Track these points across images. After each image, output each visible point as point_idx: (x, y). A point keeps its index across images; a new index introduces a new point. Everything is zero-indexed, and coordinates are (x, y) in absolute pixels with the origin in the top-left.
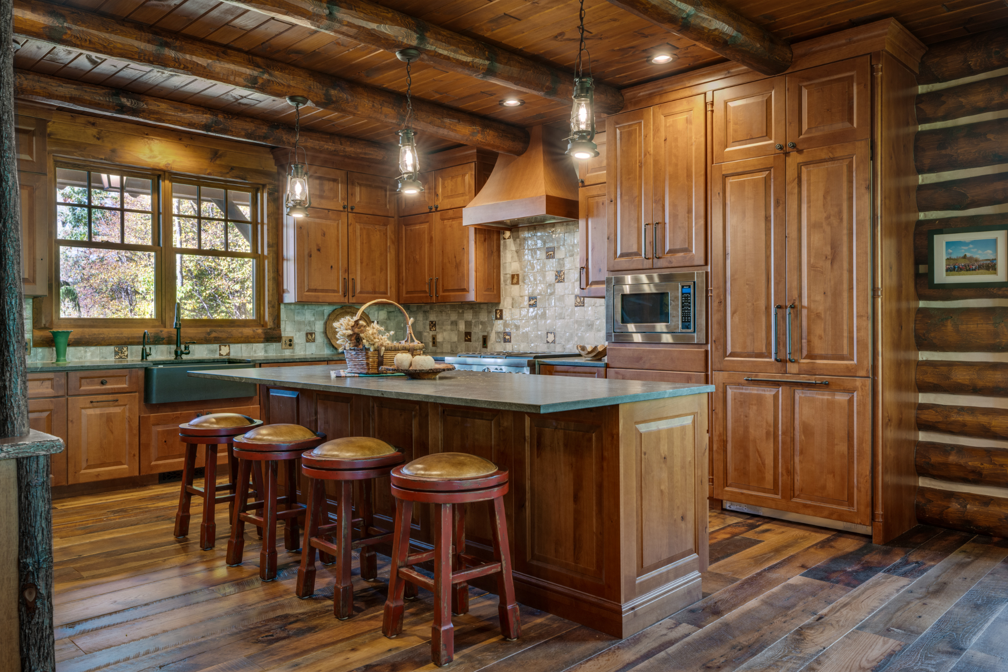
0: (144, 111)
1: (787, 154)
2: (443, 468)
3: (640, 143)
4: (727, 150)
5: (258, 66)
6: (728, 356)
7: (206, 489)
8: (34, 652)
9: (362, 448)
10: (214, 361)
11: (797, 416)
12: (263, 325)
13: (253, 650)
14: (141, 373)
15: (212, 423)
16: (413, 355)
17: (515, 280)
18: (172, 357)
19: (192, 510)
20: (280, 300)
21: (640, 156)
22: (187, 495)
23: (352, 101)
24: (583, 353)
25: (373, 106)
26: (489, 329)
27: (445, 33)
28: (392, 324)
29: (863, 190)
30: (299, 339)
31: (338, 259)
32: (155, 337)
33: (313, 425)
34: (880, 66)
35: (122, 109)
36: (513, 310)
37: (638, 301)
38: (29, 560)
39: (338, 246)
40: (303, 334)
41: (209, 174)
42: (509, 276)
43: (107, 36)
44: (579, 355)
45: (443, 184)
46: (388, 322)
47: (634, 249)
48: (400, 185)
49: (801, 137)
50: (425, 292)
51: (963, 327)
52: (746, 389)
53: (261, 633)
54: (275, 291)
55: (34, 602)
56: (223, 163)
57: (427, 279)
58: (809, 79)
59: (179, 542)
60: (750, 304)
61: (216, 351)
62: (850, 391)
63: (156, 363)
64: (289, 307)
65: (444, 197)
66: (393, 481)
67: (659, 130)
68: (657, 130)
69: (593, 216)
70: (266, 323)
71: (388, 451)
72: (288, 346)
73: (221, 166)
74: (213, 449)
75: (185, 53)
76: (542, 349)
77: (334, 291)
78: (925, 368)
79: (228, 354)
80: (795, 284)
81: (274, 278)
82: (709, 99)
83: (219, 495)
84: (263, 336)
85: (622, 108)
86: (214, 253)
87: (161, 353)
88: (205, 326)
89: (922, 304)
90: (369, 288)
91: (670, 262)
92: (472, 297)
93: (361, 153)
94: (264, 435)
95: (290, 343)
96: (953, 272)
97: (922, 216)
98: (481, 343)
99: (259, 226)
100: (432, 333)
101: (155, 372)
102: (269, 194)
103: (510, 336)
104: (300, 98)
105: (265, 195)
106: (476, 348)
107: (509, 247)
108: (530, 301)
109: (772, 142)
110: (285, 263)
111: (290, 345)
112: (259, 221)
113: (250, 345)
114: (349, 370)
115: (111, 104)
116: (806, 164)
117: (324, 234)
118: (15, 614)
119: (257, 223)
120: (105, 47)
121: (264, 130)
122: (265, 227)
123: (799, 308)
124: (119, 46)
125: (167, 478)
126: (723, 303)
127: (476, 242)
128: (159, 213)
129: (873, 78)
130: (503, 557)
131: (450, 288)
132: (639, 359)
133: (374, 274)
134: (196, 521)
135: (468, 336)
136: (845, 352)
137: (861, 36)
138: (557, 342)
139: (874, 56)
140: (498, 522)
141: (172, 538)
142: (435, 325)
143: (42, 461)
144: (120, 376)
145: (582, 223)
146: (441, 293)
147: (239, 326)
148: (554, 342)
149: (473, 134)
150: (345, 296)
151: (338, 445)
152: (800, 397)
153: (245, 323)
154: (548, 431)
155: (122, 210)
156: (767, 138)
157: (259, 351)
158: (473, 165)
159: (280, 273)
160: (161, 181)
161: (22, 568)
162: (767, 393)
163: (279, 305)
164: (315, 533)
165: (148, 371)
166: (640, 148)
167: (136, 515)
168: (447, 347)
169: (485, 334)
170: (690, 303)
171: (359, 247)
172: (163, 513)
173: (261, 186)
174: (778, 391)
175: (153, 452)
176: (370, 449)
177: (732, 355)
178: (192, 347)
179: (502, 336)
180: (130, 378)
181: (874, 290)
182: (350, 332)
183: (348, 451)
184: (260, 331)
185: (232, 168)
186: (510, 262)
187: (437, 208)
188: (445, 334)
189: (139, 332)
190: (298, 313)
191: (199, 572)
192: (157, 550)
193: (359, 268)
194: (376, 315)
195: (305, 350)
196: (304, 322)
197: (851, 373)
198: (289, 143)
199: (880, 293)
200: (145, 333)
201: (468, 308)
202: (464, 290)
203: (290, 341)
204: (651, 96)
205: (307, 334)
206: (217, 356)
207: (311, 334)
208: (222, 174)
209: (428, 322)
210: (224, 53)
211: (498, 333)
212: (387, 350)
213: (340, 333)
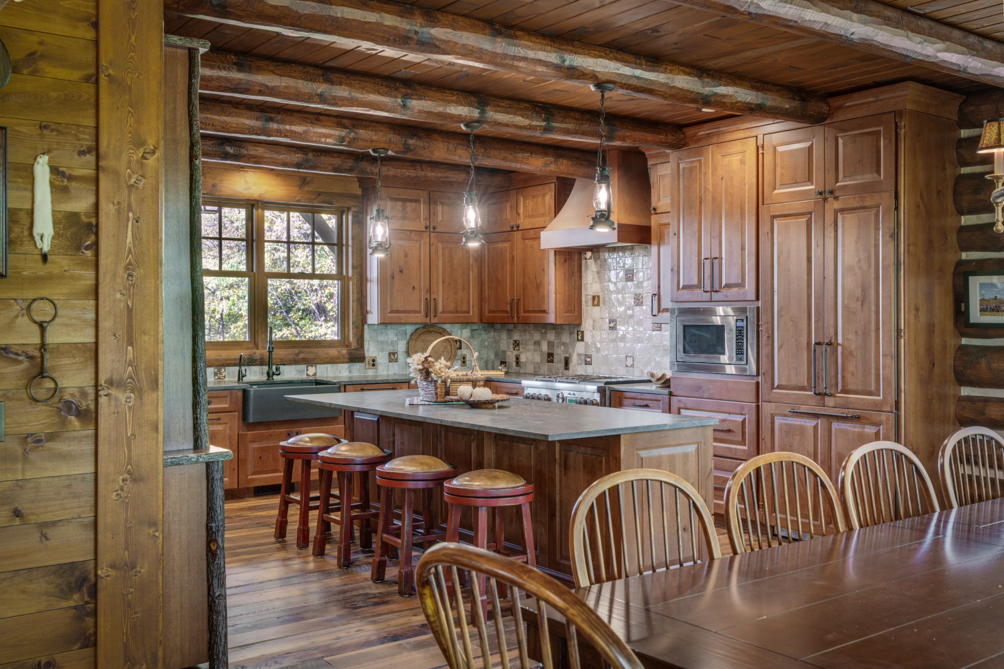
0: (244, 156)
1: (825, 200)
2: (481, 480)
3: (700, 179)
4: (776, 192)
5: (345, 127)
6: (776, 388)
7: (301, 498)
8: (215, 581)
9: (422, 464)
10: (302, 382)
11: (833, 447)
12: (348, 346)
13: (343, 612)
14: (240, 394)
15: (307, 442)
16: (474, 386)
17: (596, 302)
18: (264, 378)
19: (289, 519)
20: (364, 321)
21: (700, 192)
22: (285, 504)
23: (428, 147)
24: (652, 379)
25: (448, 149)
26: (571, 350)
27: (504, 104)
28: (475, 343)
29: (888, 238)
30: (382, 358)
31: (420, 280)
32: (249, 359)
33: (391, 445)
34: (903, 123)
35: (226, 156)
36: (594, 332)
37: (698, 333)
38: (213, 525)
39: (420, 266)
40: (386, 354)
41: (298, 201)
42: (590, 297)
43: (226, 118)
44: (649, 381)
45: (524, 203)
46: (472, 340)
47: (695, 282)
48: (464, 240)
49: (838, 184)
50: (506, 312)
51: (994, 365)
52: (791, 420)
53: (348, 603)
54: (359, 312)
55: (216, 550)
56: (311, 189)
57: (509, 299)
58: (844, 131)
59: (279, 543)
60: (794, 340)
61: (303, 371)
62: (877, 424)
63: (252, 384)
64: (373, 327)
65: (525, 217)
66: (446, 490)
67: (716, 168)
68: (715, 169)
69: (664, 244)
70: (351, 344)
71: (443, 467)
72: (371, 366)
73: (309, 192)
74: (307, 464)
75: (285, 125)
76: (621, 373)
77: (416, 312)
78: (964, 403)
79: (315, 374)
80: (832, 322)
81: (358, 299)
82: (760, 142)
83: (312, 504)
84: (347, 356)
85: (684, 145)
86: (302, 276)
87: (255, 374)
88: (293, 347)
89: (964, 341)
90: (451, 307)
91: (727, 296)
92: (551, 318)
93: (442, 177)
94: (343, 450)
95: (374, 363)
96: (986, 313)
97: (964, 256)
98: (563, 364)
99: (344, 248)
100: (515, 353)
101: (252, 393)
102: (354, 217)
103: (591, 358)
104: (382, 150)
105: (350, 217)
106: (558, 369)
107: (590, 268)
108: (610, 323)
109: (813, 187)
110: (369, 284)
111: (373, 365)
112: (344, 243)
113: (335, 366)
114: (421, 398)
115: (217, 153)
116: (843, 210)
117: (406, 256)
118: (205, 557)
119: (342, 245)
120: (223, 127)
121: (350, 163)
122: (350, 249)
123: (835, 345)
124: (234, 125)
125: (262, 491)
126: (771, 337)
127: (555, 264)
128: (253, 241)
129: (897, 134)
130: (528, 551)
131: (531, 309)
132: (699, 388)
133: (456, 293)
134: (293, 527)
135: (550, 357)
136: (873, 388)
137: (886, 96)
138: (635, 366)
139: (899, 114)
140: (525, 523)
141: (273, 540)
142: (518, 345)
143: (220, 464)
144: (222, 397)
145: (654, 249)
146: (522, 314)
147: (325, 347)
148: (633, 366)
149: (546, 165)
150: (427, 316)
151: (404, 461)
152: (836, 429)
153: (330, 344)
154: (572, 455)
155: (220, 239)
156: (809, 183)
157: (342, 372)
158: (553, 185)
159: (364, 294)
160: (254, 210)
161: (209, 529)
162: (808, 424)
163: (363, 326)
164: (386, 530)
165: (245, 392)
166: (700, 184)
167: (239, 521)
168: (530, 369)
169: (567, 355)
170: (743, 336)
171: (441, 266)
172: (262, 521)
173: (346, 209)
174: (818, 423)
175: (250, 467)
176: (428, 465)
177: (779, 387)
178: (282, 368)
179: (583, 358)
180: (231, 398)
181: (898, 331)
182: (421, 367)
183: (411, 466)
184: (344, 351)
185: (319, 194)
186: (591, 284)
187: (518, 227)
188: (528, 354)
189: (236, 354)
190: (381, 333)
191: (296, 564)
192: (262, 548)
193: (441, 288)
194: (459, 333)
195: (388, 370)
196: (387, 342)
197: (877, 408)
198: (372, 173)
199: (902, 334)
200: (241, 356)
201: (551, 328)
202: (544, 312)
203: (374, 361)
204: (709, 136)
205: (390, 354)
206: (304, 377)
207: (394, 354)
208: (310, 200)
209: (512, 341)
210: (317, 120)
211: (579, 355)
212: (453, 381)
213: (413, 367)
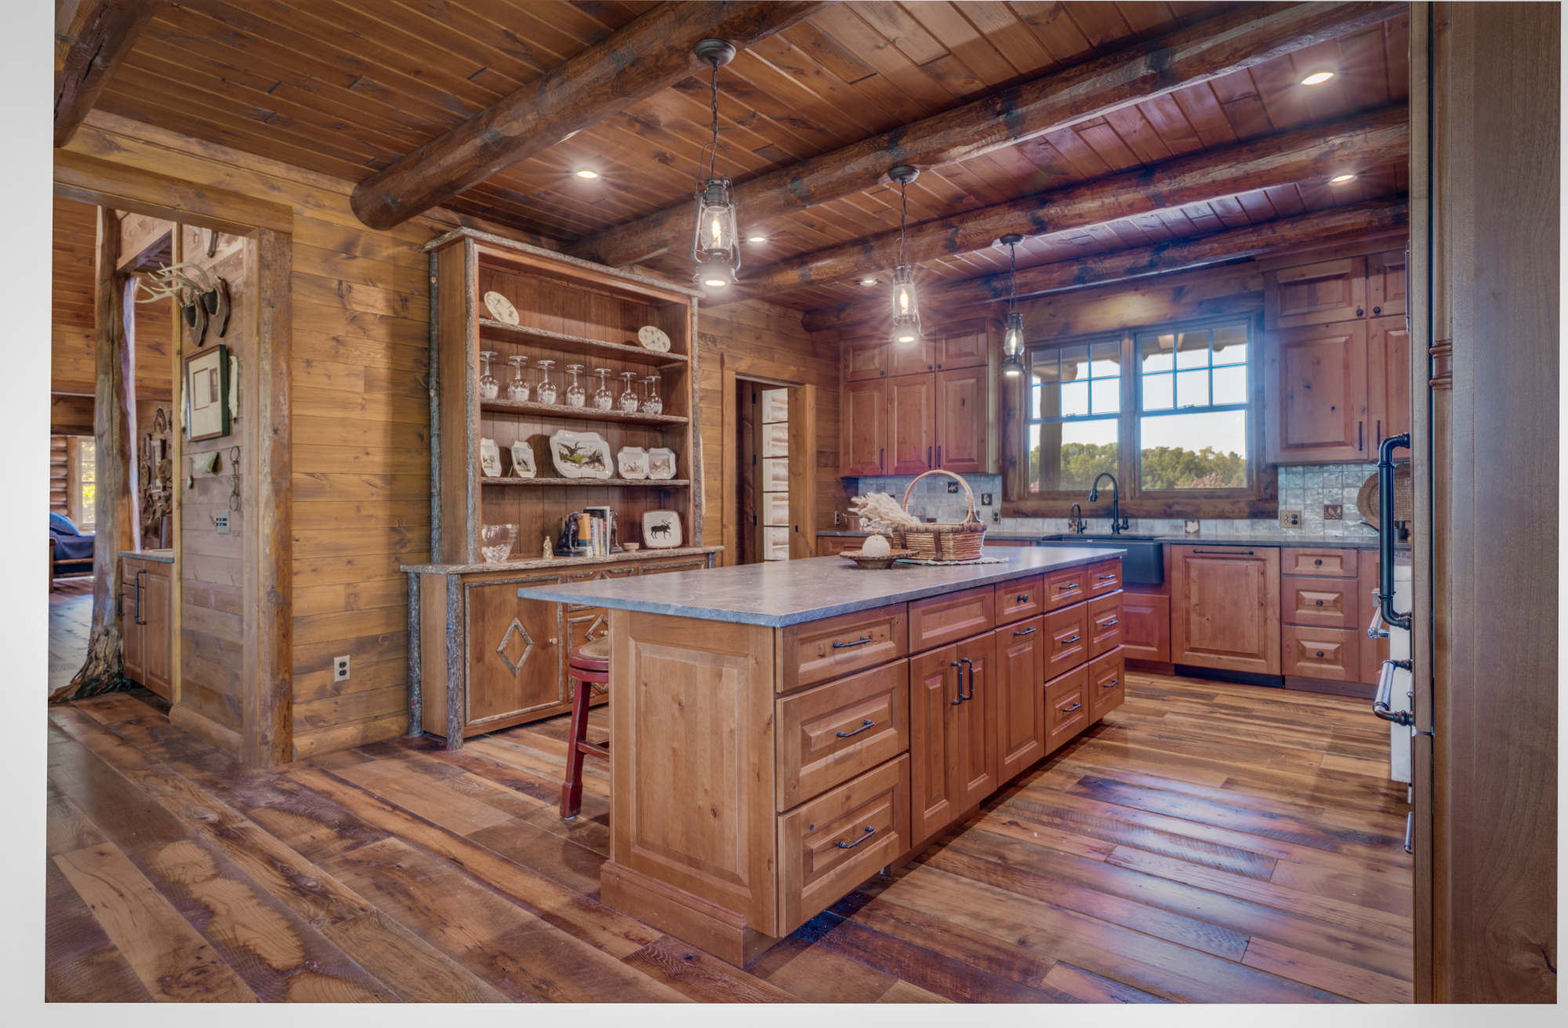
30: (1311, 514)
40: (1319, 507)
72: (1291, 524)
79: (1197, 532)
84: (1247, 509)
95: (1295, 519)
111: (1295, 523)
113: (1228, 522)
153: (1233, 493)
184: (1245, 504)
195: (1325, 531)
203: (1295, 516)
205: (1327, 508)
